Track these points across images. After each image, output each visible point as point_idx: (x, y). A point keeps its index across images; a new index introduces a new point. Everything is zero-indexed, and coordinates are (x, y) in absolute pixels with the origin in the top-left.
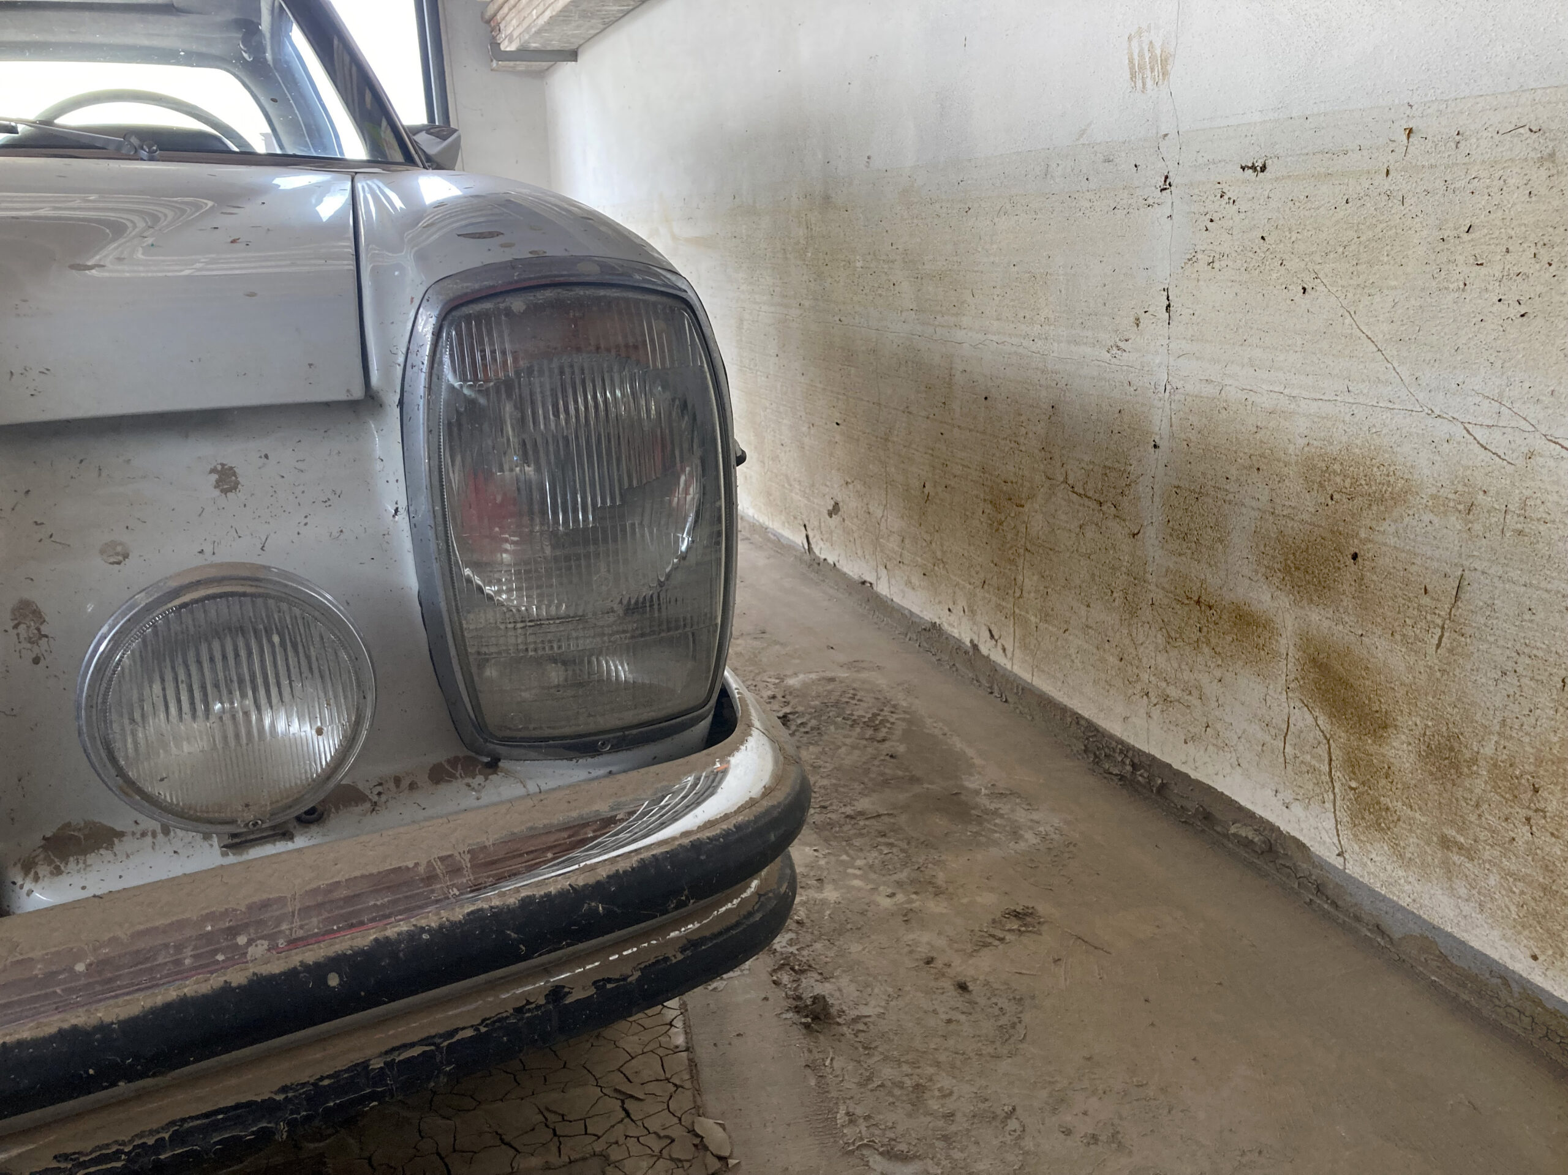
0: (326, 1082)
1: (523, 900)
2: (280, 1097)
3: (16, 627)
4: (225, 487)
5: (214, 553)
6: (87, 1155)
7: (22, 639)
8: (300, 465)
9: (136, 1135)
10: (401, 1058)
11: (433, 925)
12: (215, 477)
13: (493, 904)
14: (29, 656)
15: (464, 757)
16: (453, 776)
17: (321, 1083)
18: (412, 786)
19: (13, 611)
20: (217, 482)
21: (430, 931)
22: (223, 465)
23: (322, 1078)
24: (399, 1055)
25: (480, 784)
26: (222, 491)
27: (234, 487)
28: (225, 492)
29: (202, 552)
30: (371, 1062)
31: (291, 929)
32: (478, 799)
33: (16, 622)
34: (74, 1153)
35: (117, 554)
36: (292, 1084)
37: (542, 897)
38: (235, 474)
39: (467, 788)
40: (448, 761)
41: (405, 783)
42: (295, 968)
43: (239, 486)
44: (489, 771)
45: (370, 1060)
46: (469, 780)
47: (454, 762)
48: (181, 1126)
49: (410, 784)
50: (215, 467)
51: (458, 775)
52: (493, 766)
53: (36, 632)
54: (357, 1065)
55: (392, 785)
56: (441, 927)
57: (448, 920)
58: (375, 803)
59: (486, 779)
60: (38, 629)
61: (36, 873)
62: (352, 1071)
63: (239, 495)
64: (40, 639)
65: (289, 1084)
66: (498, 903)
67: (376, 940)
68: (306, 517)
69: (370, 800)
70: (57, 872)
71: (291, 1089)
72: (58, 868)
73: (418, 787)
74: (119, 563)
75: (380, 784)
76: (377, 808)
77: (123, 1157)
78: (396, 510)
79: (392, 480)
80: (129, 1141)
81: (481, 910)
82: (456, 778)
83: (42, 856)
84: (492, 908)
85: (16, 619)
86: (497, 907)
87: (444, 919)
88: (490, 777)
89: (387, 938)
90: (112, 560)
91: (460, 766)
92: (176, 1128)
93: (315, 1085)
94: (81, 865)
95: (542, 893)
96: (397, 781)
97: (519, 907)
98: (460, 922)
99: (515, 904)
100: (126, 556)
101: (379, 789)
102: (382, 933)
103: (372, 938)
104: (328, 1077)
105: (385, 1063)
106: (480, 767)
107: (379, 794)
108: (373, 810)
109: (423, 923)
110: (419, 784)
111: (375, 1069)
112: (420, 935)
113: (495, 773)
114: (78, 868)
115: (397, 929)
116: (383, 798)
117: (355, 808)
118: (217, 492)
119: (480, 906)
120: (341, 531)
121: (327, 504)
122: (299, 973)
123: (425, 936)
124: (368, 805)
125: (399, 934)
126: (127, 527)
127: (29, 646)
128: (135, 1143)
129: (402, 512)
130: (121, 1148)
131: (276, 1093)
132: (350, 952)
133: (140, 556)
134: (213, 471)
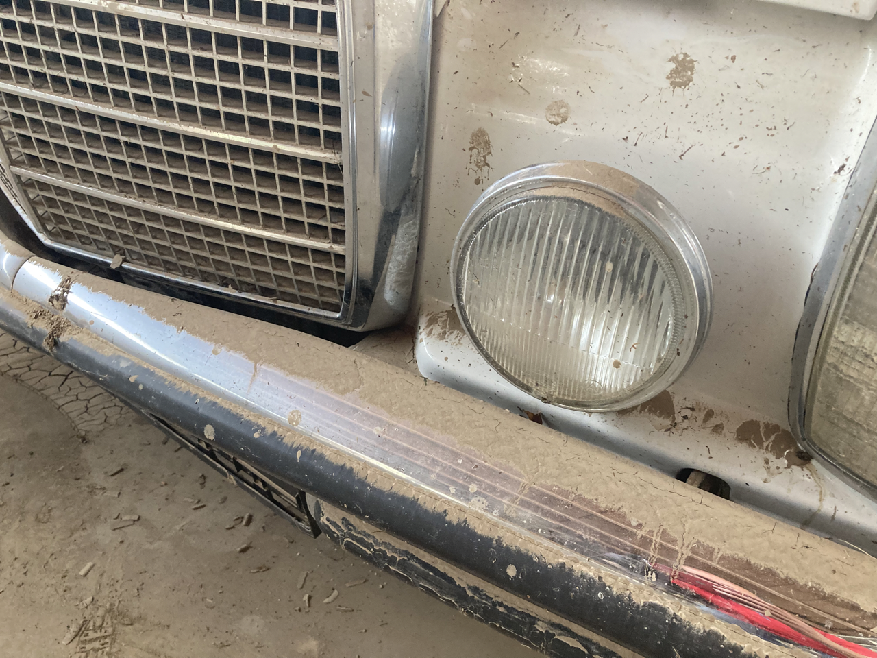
0: (501, 609)
1: (709, 634)
2: (469, 593)
3: (471, 149)
4: (677, 80)
5: (636, 145)
6: (356, 532)
7: (472, 161)
8: (765, 80)
9: (385, 543)
10: (560, 638)
11: (614, 590)
12: (672, 66)
13: (678, 614)
14: (474, 176)
15: (784, 431)
16: (760, 443)
17: (498, 607)
18: (717, 429)
19: (473, 135)
20: (673, 72)
21: (608, 594)
22: (686, 55)
23: (501, 604)
24: (559, 635)
25: (778, 468)
26: (672, 83)
27: (684, 84)
28: (674, 85)
29: (626, 139)
30: (539, 623)
31: (509, 506)
32: (765, 481)
33: (472, 145)
34: (352, 525)
35: (559, 115)
36: (482, 590)
37: (729, 646)
38: (692, 69)
39: (763, 462)
40: (767, 426)
41: (714, 421)
42: (491, 540)
43: (691, 84)
44: (798, 460)
45: (539, 620)
46: (772, 457)
47: (771, 429)
48: (409, 559)
49: (716, 426)
50: (677, 55)
51: (765, 444)
52: (803, 459)
53: (482, 159)
54: (529, 615)
55: (702, 416)
56: (619, 598)
57: (629, 597)
58: (676, 424)
59: (788, 467)
60: (484, 157)
61: (432, 330)
62: (522, 618)
63: (687, 92)
64: (484, 166)
65: (480, 589)
66: (683, 617)
67: (563, 565)
68: (741, 139)
69: (674, 419)
70: (442, 336)
71: (479, 594)
72: (444, 333)
73: (721, 433)
74: (556, 124)
75: (693, 409)
76: (673, 430)
77: (372, 550)
78: (842, 168)
79: (857, 130)
80: (380, 543)
81: (664, 610)
82: (761, 446)
83: (443, 319)
84: (675, 616)
85: (473, 143)
86: (680, 620)
87: (628, 592)
88: (793, 467)
89: (571, 570)
90: (553, 119)
91: (773, 437)
92: (406, 558)
93: (494, 604)
94: (457, 341)
95: (733, 642)
96: (710, 414)
97: (700, 638)
98: (638, 606)
99: (699, 630)
100: (564, 120)
101: (688, 413)
102: (573, 563)
103: (561, 560)
104: (506, 607)
105: (547, 631)
106: (792, 450)
107: (685, 418)
108: (669, 430)
109: (608, 581)
110: (725, 431)
111: (538, 630)
112: (598, 590)
113: (801, 466)
114: (454, 341)
115: (585, 569)
116: (686, 424)
117: (656, 418)
118: (667, 83)
119: (667, 606)
120: (768, 168)
121: (771, 132)
122: (491, 546)
123: (600, 595)
124: (668, 422)
125: (582, 575)
126: (578, 92)
127: (476, 168)
128: (381, 548)
129: (846, 174)
130: (374, 544)
131: (470, 588)
132: (536, 559)
133: (575, 124)
134: (674, 59)
